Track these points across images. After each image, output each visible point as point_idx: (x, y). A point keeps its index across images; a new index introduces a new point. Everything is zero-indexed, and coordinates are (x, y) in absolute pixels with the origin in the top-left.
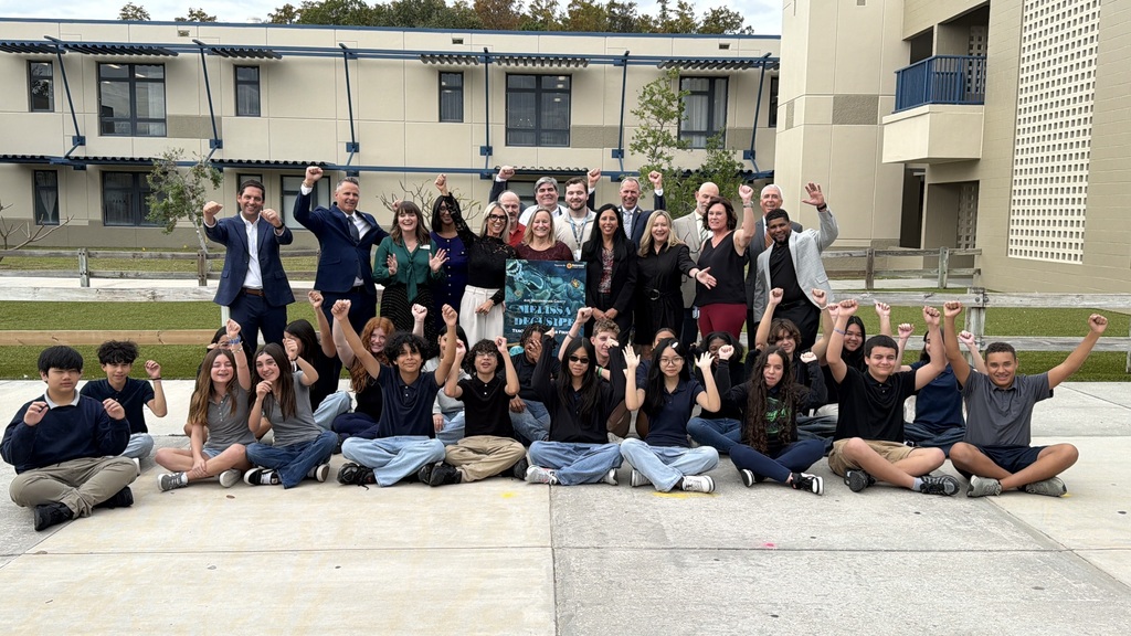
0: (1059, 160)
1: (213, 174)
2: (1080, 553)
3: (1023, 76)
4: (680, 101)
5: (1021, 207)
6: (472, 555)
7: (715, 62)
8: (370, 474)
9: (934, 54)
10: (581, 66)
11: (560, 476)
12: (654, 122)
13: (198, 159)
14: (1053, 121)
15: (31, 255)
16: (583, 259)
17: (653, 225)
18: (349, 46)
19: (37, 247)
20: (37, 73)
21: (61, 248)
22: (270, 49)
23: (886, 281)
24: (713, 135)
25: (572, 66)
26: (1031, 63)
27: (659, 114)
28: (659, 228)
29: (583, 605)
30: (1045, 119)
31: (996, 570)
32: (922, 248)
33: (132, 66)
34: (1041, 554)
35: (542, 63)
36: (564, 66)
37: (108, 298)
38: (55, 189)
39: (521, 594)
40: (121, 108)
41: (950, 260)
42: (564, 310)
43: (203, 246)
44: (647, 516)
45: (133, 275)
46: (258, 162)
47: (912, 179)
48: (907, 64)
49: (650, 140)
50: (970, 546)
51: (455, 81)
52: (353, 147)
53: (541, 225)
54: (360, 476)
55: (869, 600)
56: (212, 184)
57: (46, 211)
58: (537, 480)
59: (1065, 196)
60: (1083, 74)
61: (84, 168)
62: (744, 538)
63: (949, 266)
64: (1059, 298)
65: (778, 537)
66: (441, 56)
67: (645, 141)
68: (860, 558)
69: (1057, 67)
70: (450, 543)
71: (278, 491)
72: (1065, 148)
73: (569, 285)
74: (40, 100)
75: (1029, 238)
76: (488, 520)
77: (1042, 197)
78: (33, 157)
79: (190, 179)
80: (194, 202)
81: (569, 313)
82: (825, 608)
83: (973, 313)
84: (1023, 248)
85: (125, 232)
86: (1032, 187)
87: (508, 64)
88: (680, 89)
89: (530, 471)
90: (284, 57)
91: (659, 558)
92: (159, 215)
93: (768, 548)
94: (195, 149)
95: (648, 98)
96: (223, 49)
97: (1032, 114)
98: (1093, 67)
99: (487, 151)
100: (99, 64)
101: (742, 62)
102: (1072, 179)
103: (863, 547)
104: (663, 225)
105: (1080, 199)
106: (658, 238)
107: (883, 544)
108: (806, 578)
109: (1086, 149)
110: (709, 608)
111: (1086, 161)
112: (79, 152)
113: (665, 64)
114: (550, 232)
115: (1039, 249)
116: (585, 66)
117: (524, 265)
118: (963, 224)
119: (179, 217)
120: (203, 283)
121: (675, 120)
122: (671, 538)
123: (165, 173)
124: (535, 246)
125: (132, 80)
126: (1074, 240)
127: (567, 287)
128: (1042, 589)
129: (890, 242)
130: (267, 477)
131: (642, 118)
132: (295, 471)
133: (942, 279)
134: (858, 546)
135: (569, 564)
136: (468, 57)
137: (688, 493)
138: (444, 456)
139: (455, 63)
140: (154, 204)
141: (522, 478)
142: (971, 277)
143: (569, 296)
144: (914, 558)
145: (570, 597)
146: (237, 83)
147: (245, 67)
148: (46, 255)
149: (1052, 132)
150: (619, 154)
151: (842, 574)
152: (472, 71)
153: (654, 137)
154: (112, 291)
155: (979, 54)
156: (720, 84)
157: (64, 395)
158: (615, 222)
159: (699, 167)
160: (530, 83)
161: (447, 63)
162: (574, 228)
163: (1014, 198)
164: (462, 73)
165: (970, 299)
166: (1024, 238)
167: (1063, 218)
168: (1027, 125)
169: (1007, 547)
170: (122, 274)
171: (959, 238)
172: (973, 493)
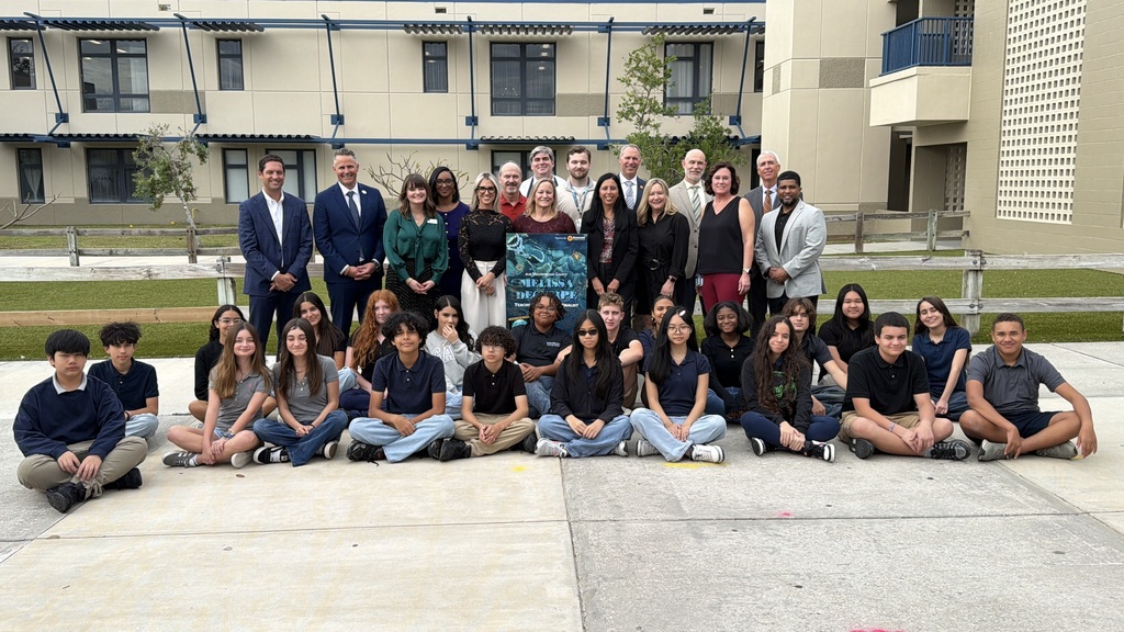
0: (1047, 120)
1: (199, 150)
2: (1097, 516)
3: (1011, 36)
4: (665, 68)
5: (1009, 168)
6: (488, 531)
7: (700, 28)
8: (379, 450)
9: (920, 16)
10: (565, 34)
11: (570, 449)
12: (640, 89)
13: (183, 134)
14: (1041, 82)
15: (19, 234)
16: (583, 230)
17: (649, 195)
18: (331, 17)
19: (23, 226)
20: (18, 50)
21: (48, 226)
22: (252, 22)
23: (874, 244)
24: (698, 101)
25: (556, 34)
26: (1019, 23)
27: (646, 81)
28: (656, 197)
29: (605, 579)
30: (1033, 79)
31: (1014, 535)
32: (910, 211)
33: (113, 41)
34: (1058, 518)
35: (527, 30)
36: (548, 34)
37: (103, 277)
38: (40, 167)
39: (542, 570)
40: (103, 84)
41: (938, 223)
42: (566, 283)
43: (192, 222)
44: (661, 488)
45: (122, 253)
46: (243, 136)
47: (900, 143)
48: (893, 27)
49: (637, 107)
50: (987, 511)
51: (439, 50)
52: (338, 119)
53: (545, 195)
54: (368, 453)
55: (891, 568)
56: (198, 160)
57: (31, 189)
58: (547, 453)
59: (1054, 156)
60: (1072, 33)
61: (68, 146)
62: (759, 508)
63: (937, 229)
64: (1057, 258)
65: (795, 506)
66: (425, 26)
67: (632, 108)
68: (878, 526)
69: (1045, 27)
70: (465, 518)
71: (287, 469)
72: (1054, 108)
73: (571, 257)
74: (22, 77)
75: (1018, 199)
76: (502, 494)
77: (1031, 157)
78: (16, 135)
79: (176, 155)
80: (180, 178)
81: (571, 286)
82: (848, 577)
83: (971, 276)
84: (1012, 209)
85: (111, 209)
86: (1021, 148)
87: (492, 33)
88: (665, 55)
89: (540, 444)
90: (266, 30)
91: (677, 530)
92: (146, 191)
93: (785, 518)
94: (180, 124)
95: (634, 64)
96: (205, 23)
97: (1020, 75)
98: (1082, 26)
99: (473, 121)
100: (80, 39)
101: (727, 26)
102: (1061, 139)
103: (880, 514)
104: (659, 193)
105: (1069, 159)
106: (655, 206)
107: (898, 511)
108: (826, 546)
109: (1075, 109)
110: (732, 580)
111: (1074, 121)
112: (63, 130)
113: (650, 30)
114: (553, 201)
115: (1028, 210)
116: (570, 33)
117: (524, 238)
118: (951, 185)
119: (166, 193)
120: (193, 260)
121: (661, 87)
122: (686, 509)
123: (151, 149)
124: (538, 218)
125: (114, 56)
126: (1063, 200)
127: (568, 260)
128: (1063, 553)
129: (877, 206)
130: (276, 455)
131: (629, 85)
132: (305, 449)
133: (931, 241)
134: (874, 514)
135: (586, 537)
136: (452, 26)
137: (698, 464)
138: (453, 432)
139: (439, 33)
140: (141, 180)
141: (532, 451)
142: (960, 239)
143: (571, 268)
144: (932, 525)
145: (591, 572)
146: (219, 56)
147: (227, 40)
148: (34, 234)
149: (1040, 92)
150: (605, 122)
151: (861, 542)
152: (456, 40)
153: (641, 104)
154: (107, 270)
155: (965, 15)
156: (705, 50)
157: (71, 379)
158: (615, 192)
159: (685, 133)
160: (515, 52)
161: (430, 32)
162: (575, 198)
163: (1002, 159)
164: (445, 43)
165: (967, 261)
166: (1013, 199)
167: (1052, 178)
168: (1015, 86)
169: (1023, 512)
170: (111, 251)
171: (947, 200)
172: (984, 457)
